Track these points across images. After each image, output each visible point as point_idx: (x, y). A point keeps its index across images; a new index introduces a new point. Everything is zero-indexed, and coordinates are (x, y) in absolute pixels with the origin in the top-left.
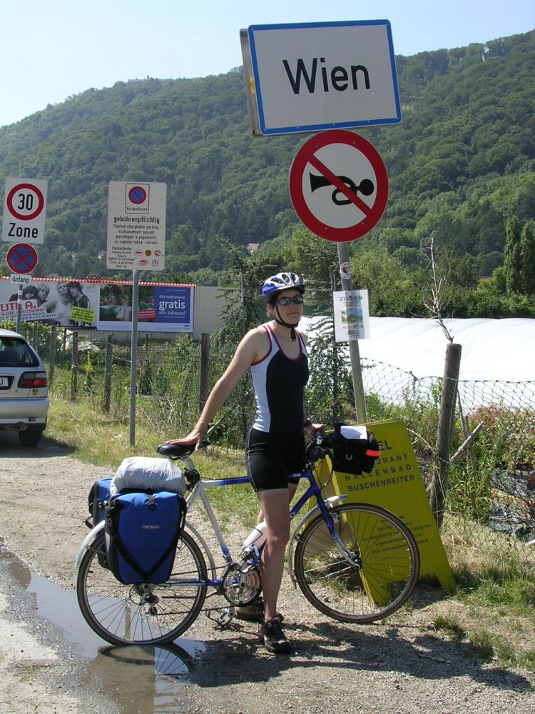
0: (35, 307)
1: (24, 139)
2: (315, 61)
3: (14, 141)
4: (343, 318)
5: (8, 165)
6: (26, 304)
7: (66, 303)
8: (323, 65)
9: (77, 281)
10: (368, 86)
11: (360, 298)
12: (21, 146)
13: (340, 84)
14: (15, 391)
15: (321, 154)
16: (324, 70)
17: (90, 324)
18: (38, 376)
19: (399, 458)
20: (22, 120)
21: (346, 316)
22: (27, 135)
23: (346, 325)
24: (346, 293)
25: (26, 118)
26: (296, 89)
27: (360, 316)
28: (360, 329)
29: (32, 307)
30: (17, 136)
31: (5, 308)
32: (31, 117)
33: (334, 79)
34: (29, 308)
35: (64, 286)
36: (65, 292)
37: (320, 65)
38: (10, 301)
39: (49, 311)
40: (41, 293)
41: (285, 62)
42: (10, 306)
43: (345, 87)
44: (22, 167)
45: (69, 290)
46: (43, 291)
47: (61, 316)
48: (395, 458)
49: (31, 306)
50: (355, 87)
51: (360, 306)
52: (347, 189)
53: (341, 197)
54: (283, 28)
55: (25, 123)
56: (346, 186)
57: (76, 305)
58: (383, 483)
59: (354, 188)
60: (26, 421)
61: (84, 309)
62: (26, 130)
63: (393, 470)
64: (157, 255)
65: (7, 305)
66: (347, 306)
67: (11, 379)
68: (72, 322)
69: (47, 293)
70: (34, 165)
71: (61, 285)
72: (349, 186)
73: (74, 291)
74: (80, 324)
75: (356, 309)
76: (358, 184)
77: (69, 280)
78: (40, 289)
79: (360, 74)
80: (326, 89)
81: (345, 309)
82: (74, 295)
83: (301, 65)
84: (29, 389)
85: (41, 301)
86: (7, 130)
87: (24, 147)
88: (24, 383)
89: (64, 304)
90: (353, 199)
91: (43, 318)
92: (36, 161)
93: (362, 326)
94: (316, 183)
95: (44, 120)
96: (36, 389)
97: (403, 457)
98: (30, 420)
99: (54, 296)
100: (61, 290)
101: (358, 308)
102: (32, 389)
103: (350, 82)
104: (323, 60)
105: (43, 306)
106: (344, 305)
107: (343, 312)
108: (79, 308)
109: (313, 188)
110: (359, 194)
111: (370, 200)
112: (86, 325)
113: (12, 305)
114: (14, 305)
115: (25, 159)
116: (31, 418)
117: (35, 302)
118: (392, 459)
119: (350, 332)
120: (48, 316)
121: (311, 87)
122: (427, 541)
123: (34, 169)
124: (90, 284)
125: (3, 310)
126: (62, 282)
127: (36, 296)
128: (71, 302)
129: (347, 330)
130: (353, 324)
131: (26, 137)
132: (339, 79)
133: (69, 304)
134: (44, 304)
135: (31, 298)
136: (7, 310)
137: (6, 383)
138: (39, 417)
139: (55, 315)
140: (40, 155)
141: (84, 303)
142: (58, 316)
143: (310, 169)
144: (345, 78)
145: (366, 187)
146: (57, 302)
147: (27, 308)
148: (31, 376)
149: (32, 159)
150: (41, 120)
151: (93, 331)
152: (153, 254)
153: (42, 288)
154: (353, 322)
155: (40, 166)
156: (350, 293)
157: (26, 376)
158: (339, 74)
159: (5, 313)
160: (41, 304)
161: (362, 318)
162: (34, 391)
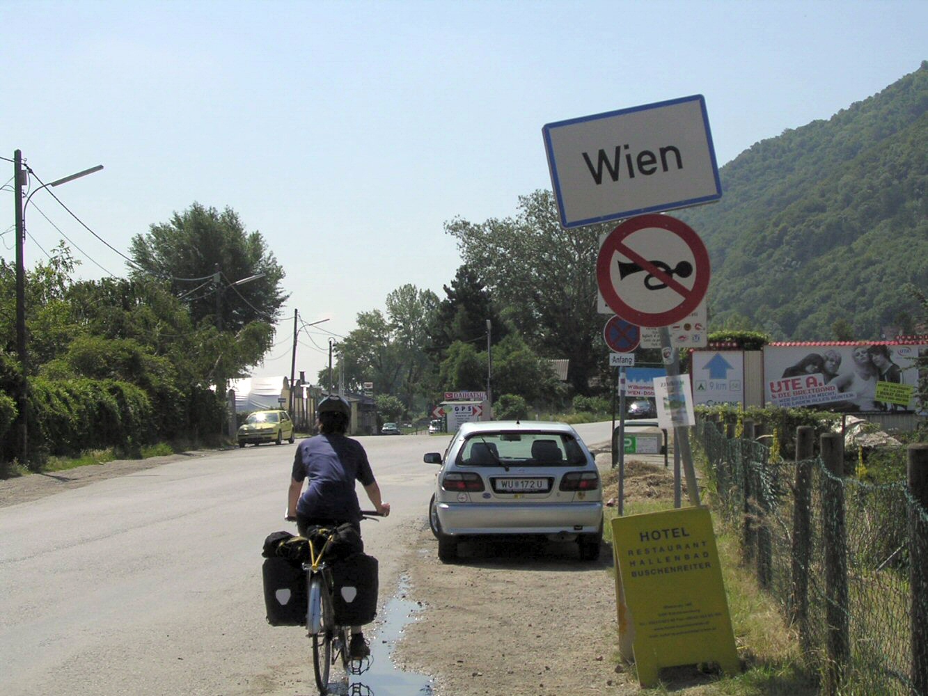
0: (821, 384)
1: (886, 119)
2: (618, 149)
3: (871, 125)
4: (665, 404)
5: (862, 163)
6: (807, 380)
7: (866, 377)
8: (627, 152)
9: (882, 343)
10: (680, 166)
11: (682, 383)
12: (884, 131)
13: (647, 168)
14: (556, 494)
15: (629, 241)
16: (628, 157)
17: (905, 407)
18: (584, 476)
19: (696, 545)
20: (883, 91)
21: (668, 403)
22: (891, 112)
23: (669, 411)
24: (667, 379)
25: (889, 87)
26: (598, 179)
27: (683, 401)
28: (684, 415)
29: (816, 385)
30: (875, 117)
31: (776, 388)
32: (898, 84)
33: (641, 164)
34: (812, 386)
35: (863, 352)
36: (864, 361)
37: (623, 153)
38: (783, 377)
39: (841, 389)
40: (828, 364)
41: (585, 156)
42: (783, 385)
43: (653, 170)
44: (884, 165)
45: (870, 357)
46: (832, 360)
47: (860, 395)
48: (691, 545)
49: (815, 383)
50: (665, 168)
51: (681, 391)
52: (662, 274)
53: (654, 281)
54: (581, 121)
55: (888, 94)
56: (660, 271)
57: (882, 379)
58: (673, 569)
59: (669, 272)
60: (570, 529)
61: (895, 385)
62: (890, 106)
63: (687, 557)
64: (698, 329)
65: (779, 384)
66: (669, 392)
67: (551, 481)
68: (877, 404)
69: (838, 363)
70: (902, 160)
71: (857, 351)
72: (662, 270)
73: (878, 358)
74: (889, 407)
75: (678, 395)
76: (673, 267)
77: (869, 343)
78: (827, 359)
79: (670, 155)
80: (632, 175)
81: (666, 395)
82: (878, 365)
83: (602, 156)
84: (573, 492)
85: (830, 376)
86: (861, 108)
87: (888, 132)
88: (567, 485)
89: (864, 378)
90: (668, 282)
91: (833, 401)
92: (906, 152)
93: (685, 412)
94: (625, 270)
95: (918, 87)
96: (582, 492)
97: (701, 545)
98: (575, 529)
99: (848, 367)
100: (859, 357)
101: (680, 394)
102: (577, 493)
103: (659, 164)
104: (627, 147)
105: (833, 383)
106: (666, 390)
107: (664, 399)
108: (886, 383)
109: (623, 275)
110: (675, 277)
111: (688, 283)
112: (899, 409)
113: (786, 382)
114: (790, 384)
115: (888, 151)
116: (577, 527)
117: (820, 377)
118: (687, 546)
119: (674, 419)
120: (841, 397)
121: (615, 176)
122: (714, 629)
123: (903, 164)
124: (902, 348)
125: (773, 391)
126: (860, 346)
127: (821, 369)
128: (874, 375)
129: (670, 417)
130: (676, 410)
131: (890, 117)
132: (645, 163)
133: (872, 378)
134: (834, 380)
135: (815, 372)
136: (780, 390)
137: (545, 485)
138: (587, 525)
139: (851, 395)
140: (912, 143)
141: (894, 376)
142: (855, 396)
143: (618, 257)
144: (653, 161)
145: (684, 269)
146: (853, 376)
147: (808, 386)
148: (577, 477)
149: (899, 150)
150: (913, 87)
151: (910, 417)
152: (693, 327)
153: (831, 357)
154: (676, 408)
155: (912, 160)
156: (671, 379)
157: (569, 477)
158: (646, 158)
159: (776, 394)
160: (830, 380)
161: (684, 403)
162: (580, 494)
